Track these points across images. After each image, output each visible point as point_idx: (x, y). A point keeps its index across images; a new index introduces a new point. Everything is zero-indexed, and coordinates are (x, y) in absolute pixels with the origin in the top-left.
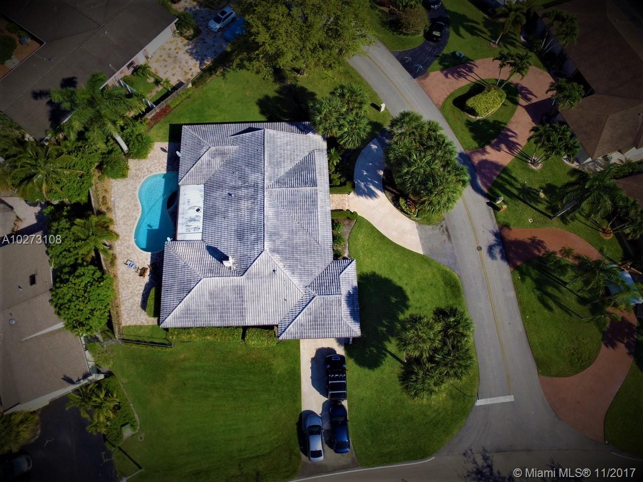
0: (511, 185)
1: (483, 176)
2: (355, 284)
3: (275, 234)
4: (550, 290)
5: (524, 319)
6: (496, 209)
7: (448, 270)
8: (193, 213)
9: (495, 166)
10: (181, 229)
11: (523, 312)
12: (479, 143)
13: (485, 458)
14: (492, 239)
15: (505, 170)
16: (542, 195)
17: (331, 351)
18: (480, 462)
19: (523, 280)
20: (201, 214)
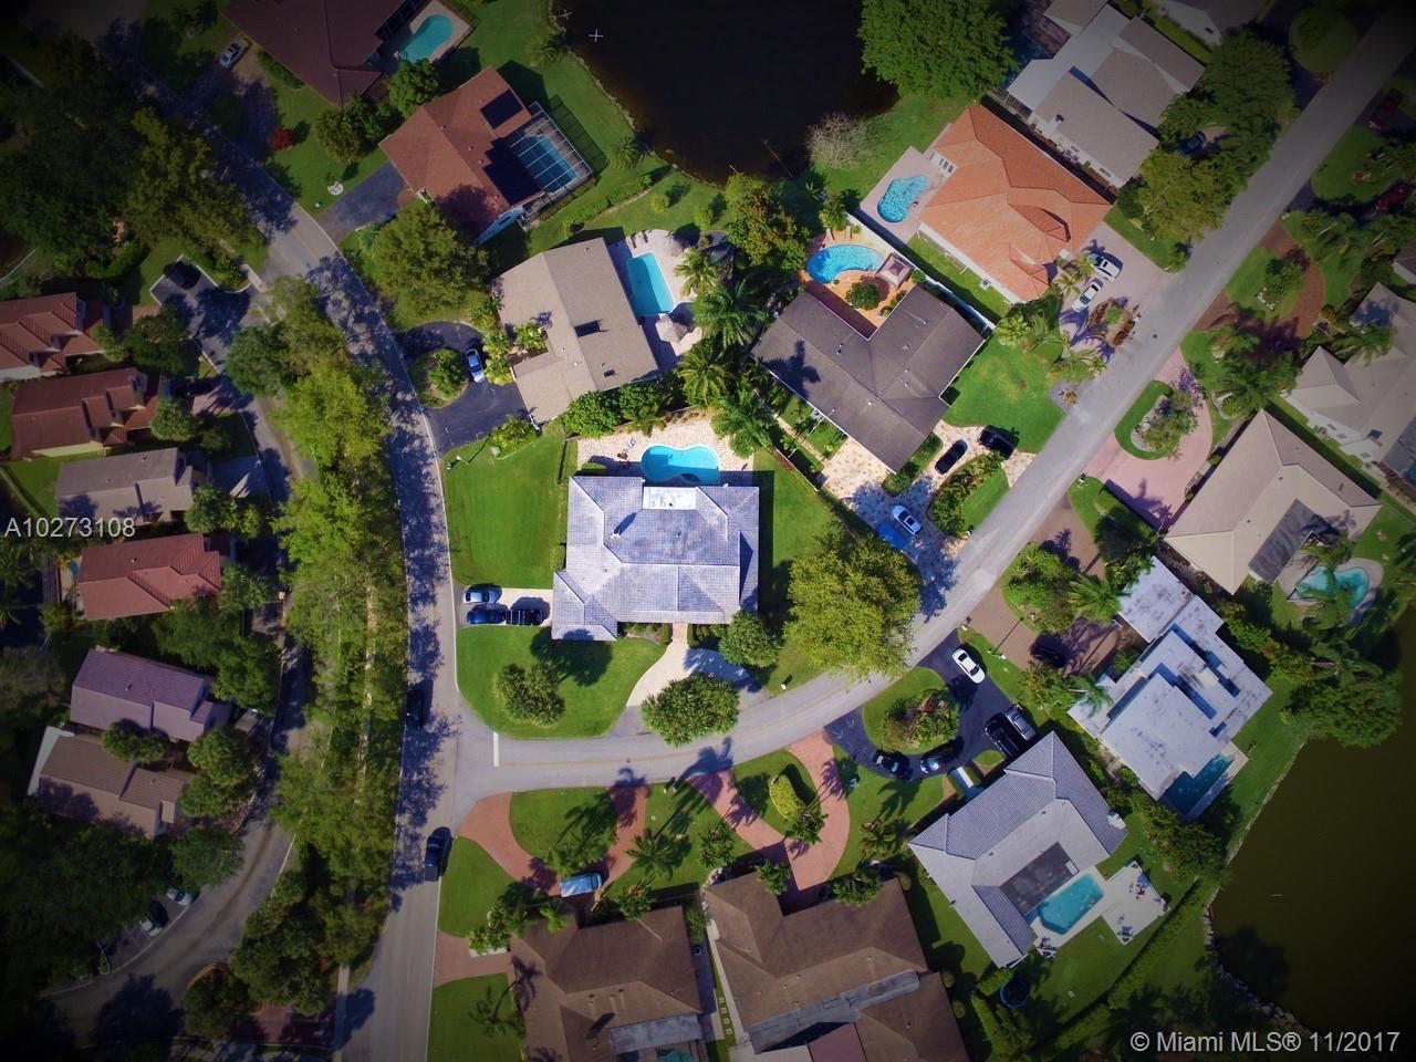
0: (693, 807)
1: (704, 779)
2: (596, 639)
3: (638, 572)
4: (585, 820)
5: (561, 790)
6: (668, 786)
7: (610, 727)
8: (668, 500)
9: (715, 794)
10: (654, 490)
11: (567, 790)
12: (742, 783)
13: (455, 733)
14: (638, 775)
15: (709, 804)
16: (679, 837)
17: (546, 615)
18: (453, 728)
19: (596, 797)
20: (668, 507)
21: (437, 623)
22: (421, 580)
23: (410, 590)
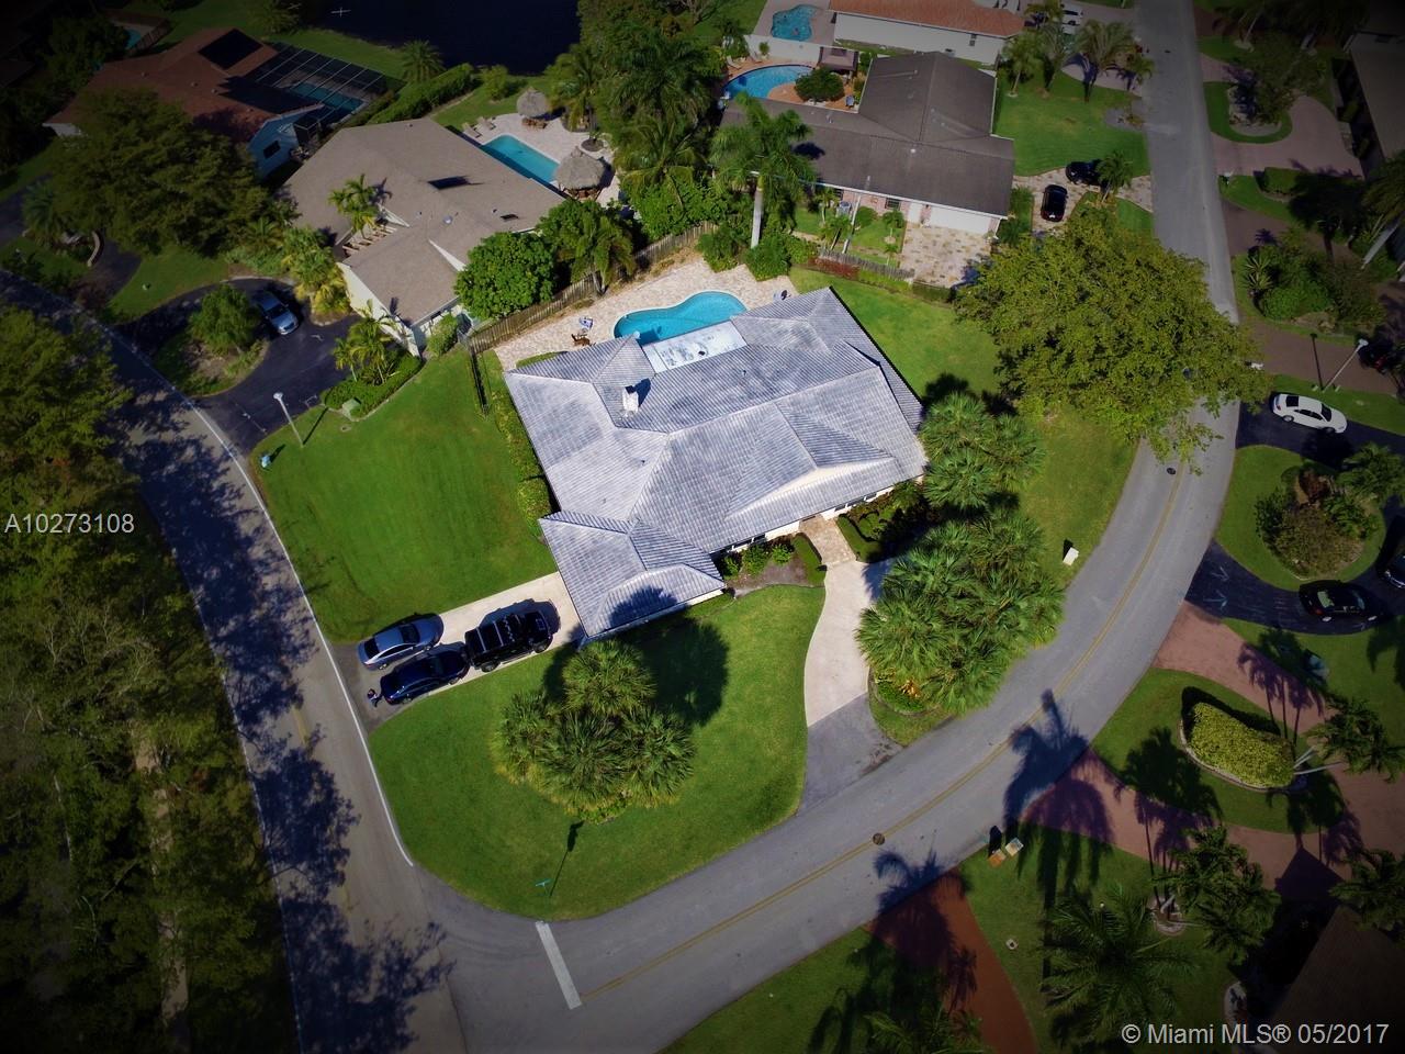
0: (1072, 870)
1: (1054, 801)
2: (682, 601)
3: (704, 441)
5: (762, 988)
6: (992, 847)
7: (800, 786)
8: (693, 349)
10: (661, 345)
11: (776, 981)
12: (1129, 771)
13: (433, 973)
14: (917, 858)
15: (1101, 845)
17: (554, 623)
18: (425, 963)
19: (854, 959)
20: (698, 358)
21: (314, 739)
22: (254, 670)
23: (233, 698)
